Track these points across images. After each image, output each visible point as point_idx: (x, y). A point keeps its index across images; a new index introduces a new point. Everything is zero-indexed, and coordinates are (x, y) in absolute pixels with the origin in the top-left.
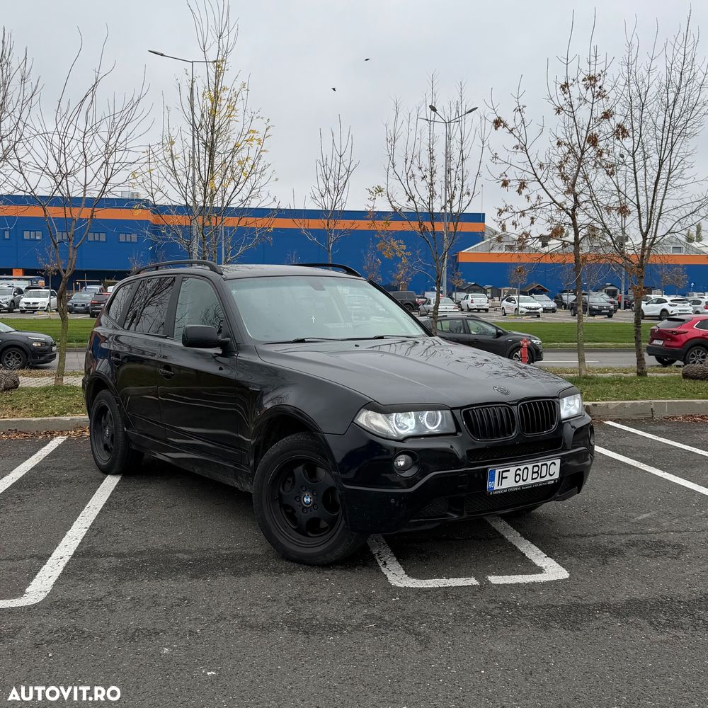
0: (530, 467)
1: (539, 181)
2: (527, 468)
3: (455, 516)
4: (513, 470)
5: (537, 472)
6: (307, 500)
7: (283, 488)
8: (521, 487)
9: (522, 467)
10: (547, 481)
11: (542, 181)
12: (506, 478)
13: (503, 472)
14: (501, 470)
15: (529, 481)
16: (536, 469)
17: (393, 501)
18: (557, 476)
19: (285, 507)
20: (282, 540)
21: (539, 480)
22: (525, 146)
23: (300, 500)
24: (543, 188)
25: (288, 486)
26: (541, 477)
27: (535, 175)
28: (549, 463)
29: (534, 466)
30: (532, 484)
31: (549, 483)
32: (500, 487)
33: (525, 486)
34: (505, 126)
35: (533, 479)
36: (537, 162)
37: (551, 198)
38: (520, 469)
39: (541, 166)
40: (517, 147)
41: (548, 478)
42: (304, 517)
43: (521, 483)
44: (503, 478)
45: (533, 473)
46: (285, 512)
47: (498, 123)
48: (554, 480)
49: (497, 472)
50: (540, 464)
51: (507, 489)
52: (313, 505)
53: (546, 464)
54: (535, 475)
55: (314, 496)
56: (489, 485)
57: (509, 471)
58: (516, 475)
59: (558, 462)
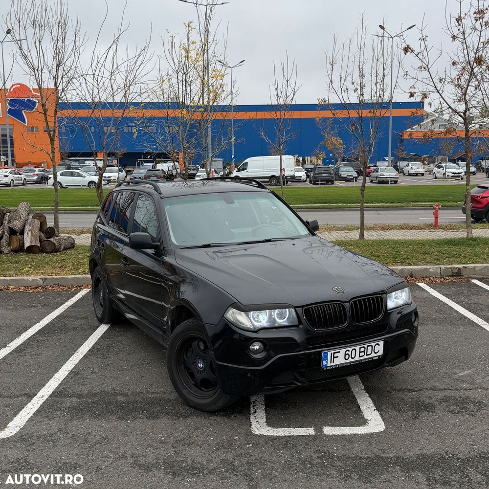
0: (357, 348)
1: (438, 92)
2: (355, 349)
3: (299, 384)
4: (343, 351)
5: (364, 352)
6: (201, 365)
7: (186, 355)
8: (350, 363)
9: (350, 349)
10: (372, 358)
11: (440, 92)
12: (337, 357)
13: (334, 353)
14: (333, 352)
15: (357, 358)
16: (362, 349)
17: (249, 375)
18: (381, 353)
19: (188, 369)
20: (184, 392)
21: (365, 357)
22: (428, 66)
23: (196, 365)
24: (442, 97)
25: (189, 354)
26: (367, 355)
27: (435, 87)
28: (373, 344)
29: (360, 348)
30: (359, 361)
31: (374, 359)
32: (332, 364)
33: (353, 362)
34: (412, 51)
35: (360, 357)
36: (437, 77)
37: (448, 104)
38: (349, 351)
39: (441, 80)
40: (421, 67)
41: (373, 355)
42: (199, 377)
43: (350, 360)
44: (334, 357)
45: (360, 352)
46: (188, 371)
47: (407, 49)
48: (379, 356)
49: (329, 353)
50: (366, 346)
51: (339, 365)
52: (204, 369)
53: (372, 346)
54: (362, 354)
55: (205, 364)
56: (323, 363)
57: (339, 352)
58: (345, 355)
59: (382, 343)
